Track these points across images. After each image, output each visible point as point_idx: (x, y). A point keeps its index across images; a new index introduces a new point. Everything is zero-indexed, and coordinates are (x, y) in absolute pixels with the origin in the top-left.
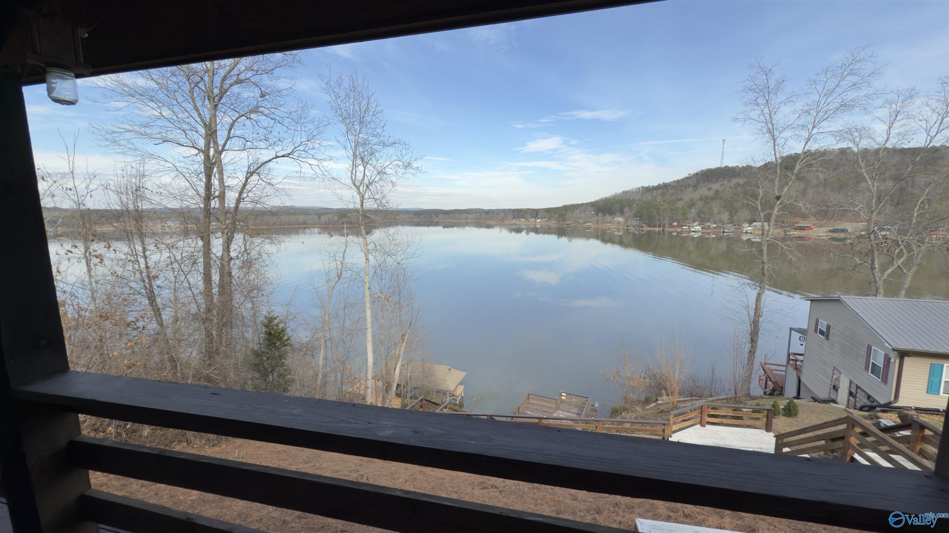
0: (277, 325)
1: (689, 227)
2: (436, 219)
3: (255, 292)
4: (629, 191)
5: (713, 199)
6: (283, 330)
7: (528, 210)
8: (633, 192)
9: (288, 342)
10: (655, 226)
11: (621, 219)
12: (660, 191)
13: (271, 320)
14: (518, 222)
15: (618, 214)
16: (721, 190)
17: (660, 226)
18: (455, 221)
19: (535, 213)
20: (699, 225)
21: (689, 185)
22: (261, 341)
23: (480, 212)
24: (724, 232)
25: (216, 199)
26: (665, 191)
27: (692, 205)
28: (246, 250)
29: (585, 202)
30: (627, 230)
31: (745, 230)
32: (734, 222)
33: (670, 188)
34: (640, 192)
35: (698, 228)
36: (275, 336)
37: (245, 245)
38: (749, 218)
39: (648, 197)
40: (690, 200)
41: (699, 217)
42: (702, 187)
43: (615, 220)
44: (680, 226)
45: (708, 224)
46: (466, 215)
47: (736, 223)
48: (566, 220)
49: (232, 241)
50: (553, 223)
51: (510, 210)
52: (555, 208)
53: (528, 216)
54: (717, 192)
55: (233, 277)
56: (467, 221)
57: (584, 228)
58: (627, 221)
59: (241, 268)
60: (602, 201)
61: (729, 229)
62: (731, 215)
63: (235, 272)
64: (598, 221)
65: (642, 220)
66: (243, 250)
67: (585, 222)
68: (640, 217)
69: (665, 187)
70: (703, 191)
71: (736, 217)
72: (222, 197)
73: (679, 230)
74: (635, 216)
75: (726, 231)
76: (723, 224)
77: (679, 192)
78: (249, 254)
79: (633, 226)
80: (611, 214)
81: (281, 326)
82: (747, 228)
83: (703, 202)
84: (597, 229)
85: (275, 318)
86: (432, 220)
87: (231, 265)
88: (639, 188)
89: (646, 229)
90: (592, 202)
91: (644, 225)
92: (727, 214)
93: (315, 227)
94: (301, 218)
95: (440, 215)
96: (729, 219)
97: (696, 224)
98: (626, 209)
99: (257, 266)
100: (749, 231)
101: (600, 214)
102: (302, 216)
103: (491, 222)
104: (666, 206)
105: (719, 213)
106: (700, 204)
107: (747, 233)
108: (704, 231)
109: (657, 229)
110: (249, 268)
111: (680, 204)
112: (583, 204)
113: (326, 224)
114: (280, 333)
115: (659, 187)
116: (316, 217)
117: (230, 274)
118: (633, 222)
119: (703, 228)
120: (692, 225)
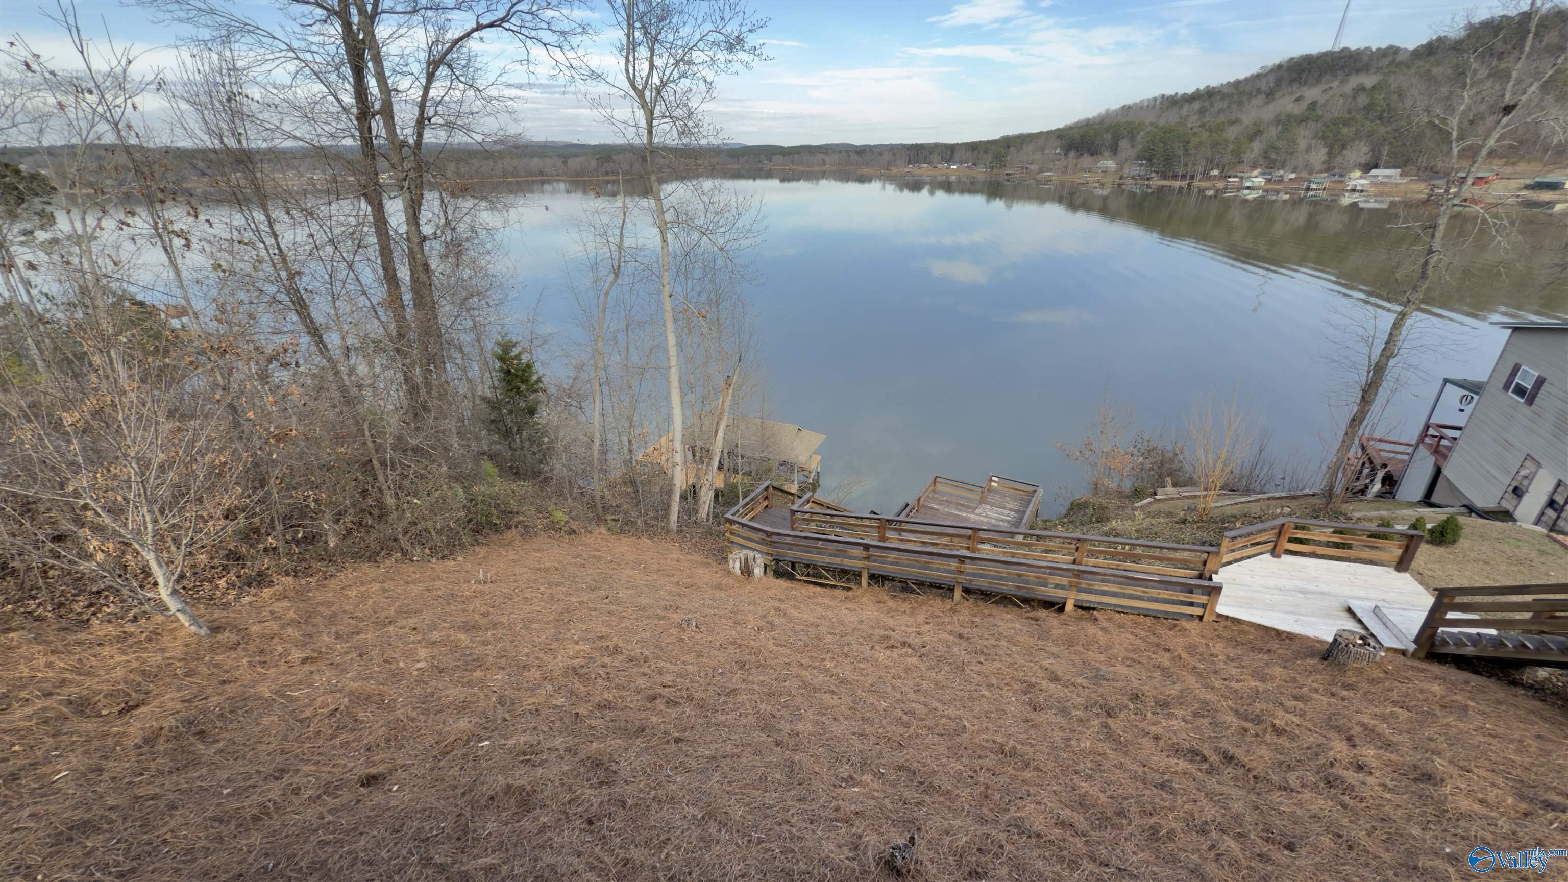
0: (518, 357)
1: (1242, 178)
2: (767, 165)
3: (475, 299)
4: (1136, 104)
5: (1303, 120)
6: (529, 366)
7: (937, 146)
8: (1142, 108)
9: (541, 385)
10: (1175, 177)
11: (1110, 164)
12: (1196, 105)
13: (507, 347)
14: (916, 171)
15: (1106, 154)
16: (1321, 101)
17: (1184, 177)
18: (801, 168)
19: (949, 152)
20: (1263, 174)
21: (1259, 91)
22: (496, 383)
23: (847, 151)
24: (1308, 189)
25: (377, 117)
26: (1207, 103)
27: (1256, 133)
28: (448, 222)
29: (1045, 130)
30: (1120, 185)
31: (1351, 184)
32: (1334, 168)
33: (1218, 98)
34: (1157, 106)
35: (1260, 181)
36: (517, 376)
37: (445, 212)
38: (1364, 159)
39: (1172, 118)
40: (1255, 124)
41: (1265, 158)
42: (1284, 95)
43: (1099, 165)
44: (1224, 177)
45: (1281, 172)
46: (821, 156)
47: (1336, 170)
48: (1005, 166)
49: (420, 204)
50: (981, 173)
51: (903, 146)
52: (988, 142)
53: (935, 158)
54: (1313, 105)
55: (434, 272)
56: (824, 168)
57: (1039, 182)
58: (1122, 168)
59: (444, 257)
60: (1080, 127)
61: (1321, 183)
62: (1329, 154)
63: (434, 264)
64: (1066, 167)
65: (1152, 165)
66: (443, 221)
67: (1041, 171)
68: (1149, 160)
69: (1209, 95)
70: (1286, 104)
71: (1339, 159)
72: (387, 112)
73: (1220, 185)
74: (1139, 157)
75: (1313, 186)
76: (1310, 173)
77: (1234, 106)
78: (453, 229)
79: (1133, 178)
80: (1092, 154)
81: (525, 358)
82: (1357, 179)
83: (1280, 127)
84: (1062, 184)
85: (514, 346)
86: (760, 166)
87: (426, 248)
88: (1155, 99)
89: (1157, 182)
90: (1058, 130)
91: (1153, 175)
92: (1324, 151)
93: (559, 181)
94: (536, 163)
95: (774, 158)
96: (1324, 163)
97: (1255, 173)
98: (1124, 144)
99: (471, 253)
100: (1359, 188)
101: (1072, 154)
102: (536, 160)
103: (867, 171)
104: (1205, 135)
105: (1308, 150)
106: (1273, 131)
107: (1354, 190)
108: (1269, 186)
109: (1177, 184)
110: (459, 254)
111: (1232, 133)
112: (1042, 133)
113: (577, 175)
114: (524, 371)
115: (1196, 96)
116: (559, 162)
117: (426, 267)
118: (1133, 169)
119: (1269, 181)
120: (1247, 175)
